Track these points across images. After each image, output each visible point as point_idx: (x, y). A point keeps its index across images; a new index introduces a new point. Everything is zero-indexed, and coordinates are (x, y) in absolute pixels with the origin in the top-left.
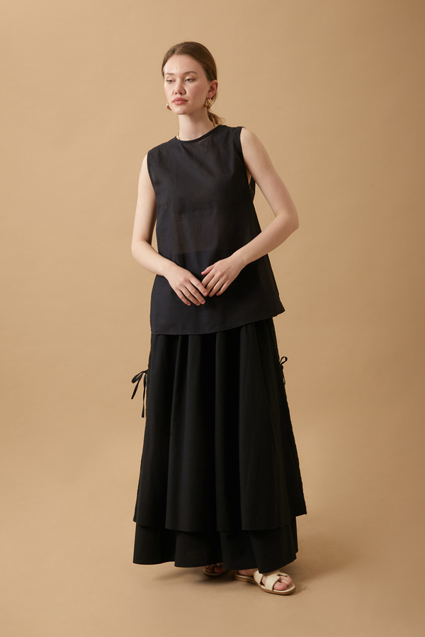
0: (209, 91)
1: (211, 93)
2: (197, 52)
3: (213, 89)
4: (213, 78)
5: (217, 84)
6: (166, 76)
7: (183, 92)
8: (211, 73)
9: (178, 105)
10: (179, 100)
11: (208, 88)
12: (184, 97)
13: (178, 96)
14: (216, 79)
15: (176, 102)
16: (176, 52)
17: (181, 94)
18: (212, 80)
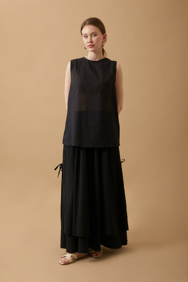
0: (103, 39)
1: (104, 40)
2: (95, 22)
3: (105, 38)
4: (104, 32)
5: (106, 35)
6: (83, 35)
7: (92, 42)
8: (103, 31)
9: (90, 48)
10: (91, 45)
11: (103, 38)
12: (92, 44)
13: (90, 44)
14: (105, 33)
15: (90, 46)
16: (86, 24)
17: (91, 43)
18: (104, 34)
